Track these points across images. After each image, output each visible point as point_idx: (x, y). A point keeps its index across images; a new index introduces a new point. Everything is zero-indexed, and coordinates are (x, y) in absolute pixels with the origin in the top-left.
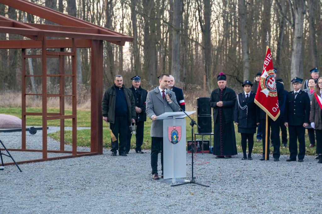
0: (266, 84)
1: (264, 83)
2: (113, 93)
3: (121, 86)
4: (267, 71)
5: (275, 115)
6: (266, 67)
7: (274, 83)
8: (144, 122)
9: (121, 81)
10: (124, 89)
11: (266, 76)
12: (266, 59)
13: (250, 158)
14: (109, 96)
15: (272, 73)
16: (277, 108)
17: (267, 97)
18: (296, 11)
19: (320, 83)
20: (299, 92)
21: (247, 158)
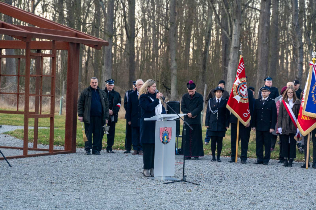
0: (238, 91)
1: (236, 90)
2: (88, 94)
3: (95, 88)
4: (239, 78)
5: (245, 120)
6: (239, 75)
7: (246, 90)
8: (116, 123)
9: (96, 83)
10: (99, 91)
11: (239, 83)
12: (240, 67)
13: (219, 160)
14: (85, 97)
15: (245, 81)
16: (248, 113)
17: (239, 103)
18: (234, 22)
19: (289, 93)
20: (267, 99)
21: (216, 160)
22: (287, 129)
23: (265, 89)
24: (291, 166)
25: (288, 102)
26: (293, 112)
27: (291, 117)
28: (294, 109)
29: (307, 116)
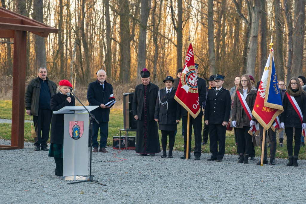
0: (186, 80)
1: (184, 79)
2: (37, 85)
4: (188, 66)
5: (195, 112)
6: (187, 62)
7: (195, 79)
9: (45, 72)
11: (187, 72)
12: (188, 54)
13: (170, 156)
14: (33, 88)
15: (193, 69)
16: (198, 105)
19: (243, 81)
20: (221, 90)
22: (240, 121)
23: (217, 79)
24: (247, 163)
25: (242, 93)
26: (247, 102)
27: (244, 109)
28: (248, 99)
29: (269, 108)
